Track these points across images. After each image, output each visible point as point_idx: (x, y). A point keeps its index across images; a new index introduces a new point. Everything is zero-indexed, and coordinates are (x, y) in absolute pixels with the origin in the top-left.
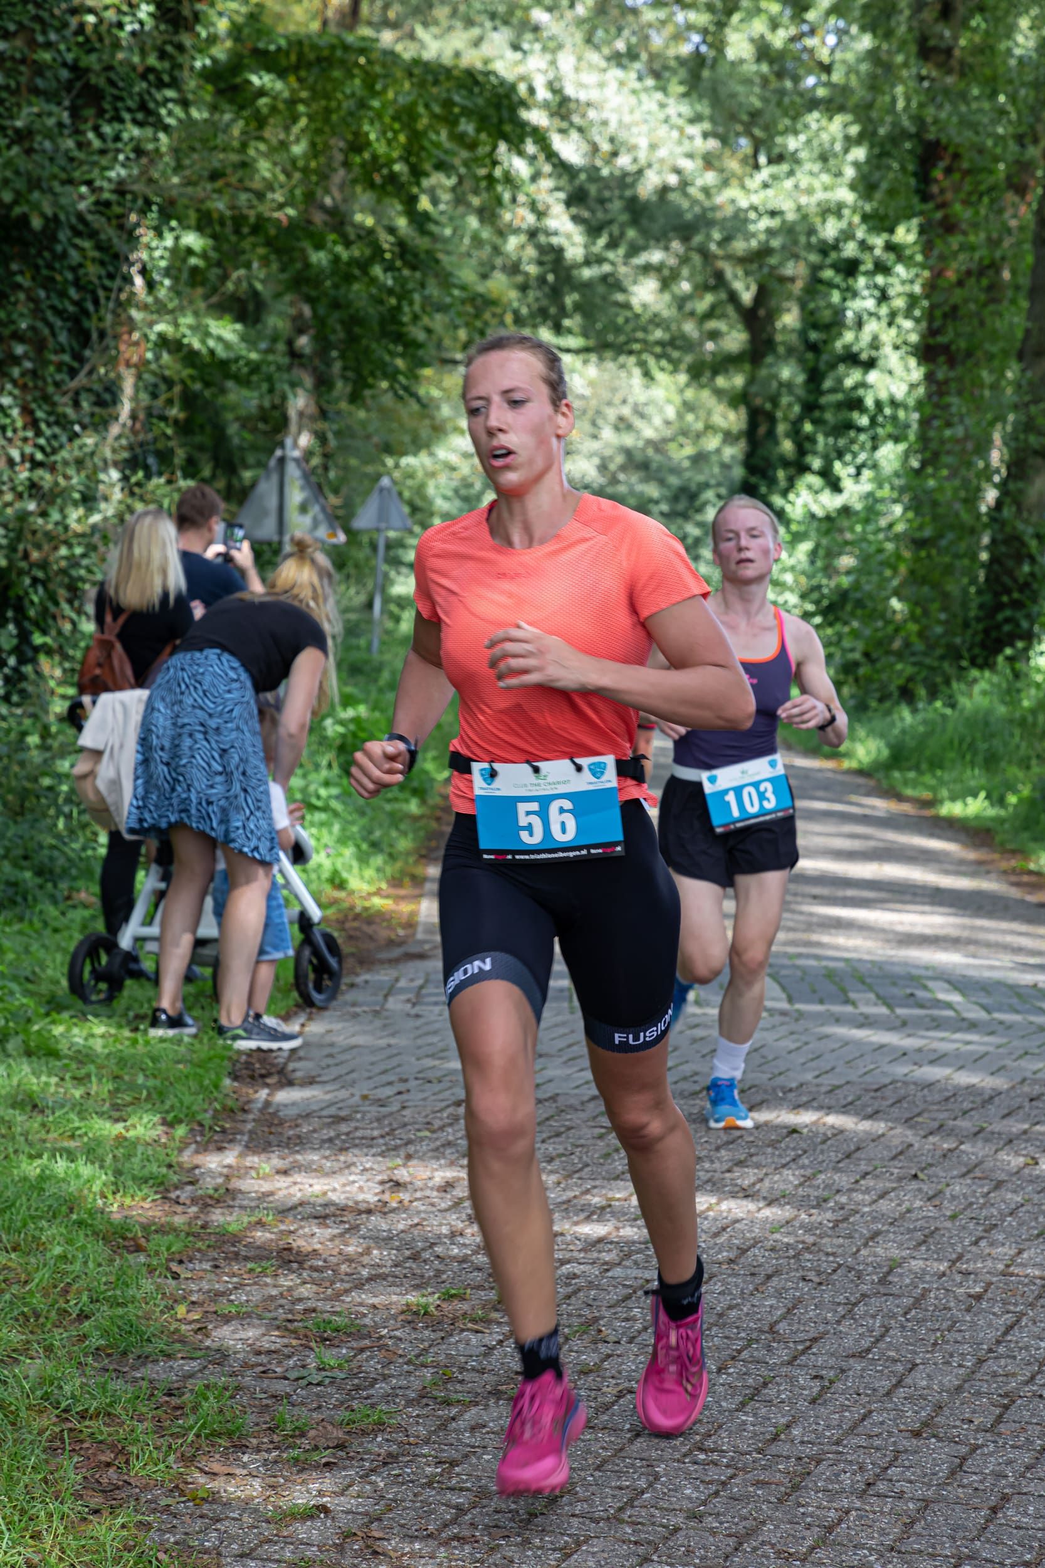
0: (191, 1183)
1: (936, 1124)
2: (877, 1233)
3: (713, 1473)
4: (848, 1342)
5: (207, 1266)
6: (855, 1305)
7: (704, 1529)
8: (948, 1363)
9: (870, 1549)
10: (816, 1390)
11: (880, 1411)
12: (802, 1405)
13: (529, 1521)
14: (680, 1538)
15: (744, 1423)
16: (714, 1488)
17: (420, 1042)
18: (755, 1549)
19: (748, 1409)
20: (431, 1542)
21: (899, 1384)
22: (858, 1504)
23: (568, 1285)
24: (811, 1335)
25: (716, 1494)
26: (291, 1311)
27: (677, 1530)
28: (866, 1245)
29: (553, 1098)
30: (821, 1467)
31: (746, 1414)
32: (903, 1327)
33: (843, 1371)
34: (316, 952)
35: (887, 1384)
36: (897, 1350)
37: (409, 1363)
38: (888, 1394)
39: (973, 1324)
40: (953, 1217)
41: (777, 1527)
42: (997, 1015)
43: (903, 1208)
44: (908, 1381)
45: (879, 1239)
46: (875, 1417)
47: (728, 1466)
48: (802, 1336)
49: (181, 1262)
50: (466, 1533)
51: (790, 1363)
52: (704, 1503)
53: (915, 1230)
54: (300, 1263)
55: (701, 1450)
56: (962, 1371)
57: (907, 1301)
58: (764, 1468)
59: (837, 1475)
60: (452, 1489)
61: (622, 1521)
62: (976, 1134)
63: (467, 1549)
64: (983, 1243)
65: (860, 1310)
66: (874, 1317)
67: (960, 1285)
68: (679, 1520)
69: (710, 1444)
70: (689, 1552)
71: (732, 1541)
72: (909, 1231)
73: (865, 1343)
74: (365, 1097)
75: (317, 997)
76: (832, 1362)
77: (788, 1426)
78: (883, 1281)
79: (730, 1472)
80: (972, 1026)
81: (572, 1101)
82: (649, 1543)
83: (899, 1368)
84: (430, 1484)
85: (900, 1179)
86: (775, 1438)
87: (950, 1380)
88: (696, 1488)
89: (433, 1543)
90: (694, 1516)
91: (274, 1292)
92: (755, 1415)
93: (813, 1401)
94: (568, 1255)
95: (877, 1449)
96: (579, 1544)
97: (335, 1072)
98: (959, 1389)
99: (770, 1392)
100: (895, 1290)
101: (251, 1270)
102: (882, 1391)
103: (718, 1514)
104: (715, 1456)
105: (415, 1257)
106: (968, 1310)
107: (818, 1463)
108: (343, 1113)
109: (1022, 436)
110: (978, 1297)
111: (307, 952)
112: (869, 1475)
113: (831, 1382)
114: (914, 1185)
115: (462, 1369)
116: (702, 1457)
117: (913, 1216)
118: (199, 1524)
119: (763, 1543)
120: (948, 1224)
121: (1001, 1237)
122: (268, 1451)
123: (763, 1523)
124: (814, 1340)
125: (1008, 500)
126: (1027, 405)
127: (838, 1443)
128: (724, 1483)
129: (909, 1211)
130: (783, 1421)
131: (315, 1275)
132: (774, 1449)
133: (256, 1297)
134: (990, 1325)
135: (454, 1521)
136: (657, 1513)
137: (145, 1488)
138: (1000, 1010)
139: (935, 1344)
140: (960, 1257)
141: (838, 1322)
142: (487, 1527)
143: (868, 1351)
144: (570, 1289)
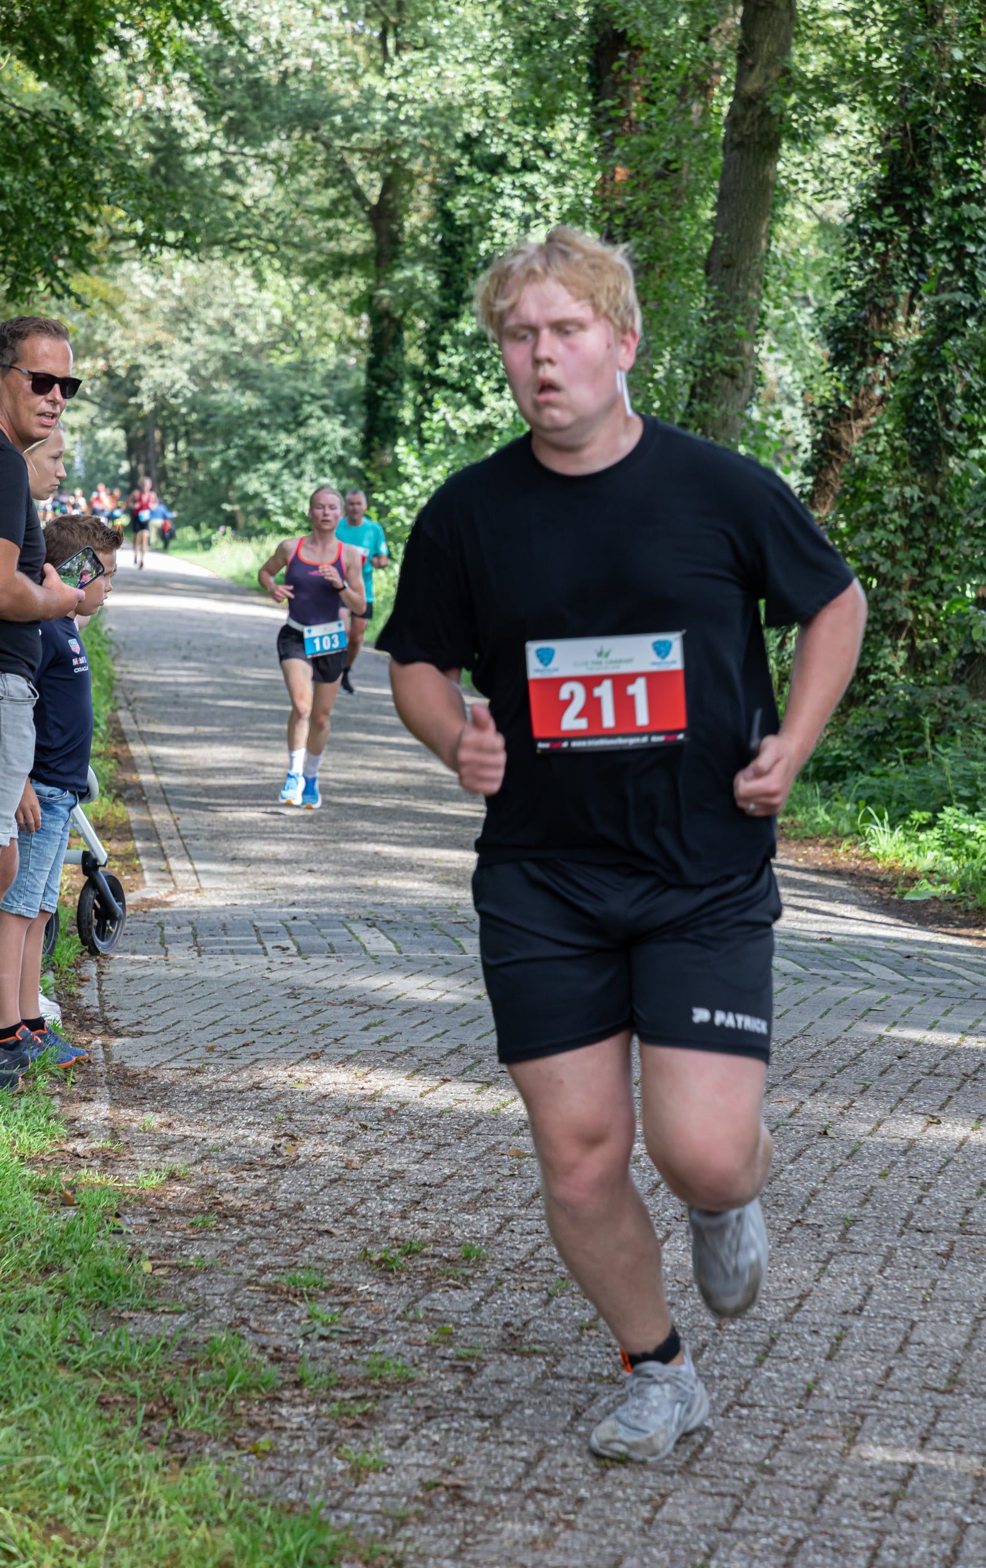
0: (81, 1135)
1: (817, 1082)
2: (814, 1193)
3: (762, 1428)
4: (838, 1298)
5: (144, 1220)
6: (827, 1262)
7: (780, 1482)
8: (944, 1320)
9: (953, 1502)
10: (827, 1346)
11: (902, 1367)
12: (820, 1361)
13: (603, 1475)
14: (761, 1490)
15: (770, 1379)
16: (770, 1443)
17: (234, 991)
18: (839, 1502)
19: (766, 1364)
20: (515, 1495)
21: (906, 1341)
22: (921, 1458)
23: (526, 1242)
24: (796, 1292)
25: (776, 1448)
26: (251, 1267)
27: (753, 1484)
28: (809, 1202)
29: (409, 1051)
30: (869, 1421)
31: (769, 1370)
32: (886, 1286)
33: (845, 1328)
34: (101, 897)
35: (894, 1341)
36: (890, 1308)
37: (399, 1318)
38: (901, 1350)
39: (955, 1284)
40: (883, 1176)
41: (851, 1480)
42: (814, 970)
43: (828, 1165)
44: (914, 1337)
45: (820, 1196)
46: (898, 1373)
47: (775, 1421)
48: (786, 1294)
49: (118, 1216)
50: (545, 1486)
51: (787, 1320)
52: (769, 1457)
53: (851, 1188)
54: (240, 1218)
55: (742, 1406)
56: (963, 1329)
57: (878, 1260)
58: (811, 1423)
59: (889, 1431)
60: (510, 1443)
61: (696, 1475)
62: (862, 1092)
63: (555, 1502)
64: (927, 1201)
65: (833, 1267)
66: (851, 1275)
67: (923, 1243)
68: (748, 1474)
69: (746, 1398)
70: (775, 1503)
71: (813, 1494)
72: (848, 1189)
73: (856, 1300)
74: (211, 1049)
75: (100, 944)
76: (829, 1319)
77: (816, 1382)
78: (843, 1238)
79: (779, 1426)
80: (798, 980)
81: (431, 1055)
82: (733, 1496)
83: (900, 1325)
84: (483, 1439)
85: (809, 1137)
86: (809, 1394)
87: (956, 1336)
88: (753, 1443)
89: (518, 1497)
90: (763, 1469)
91: (226, 1248)
92: (777, 1371)
93: (829, 1358)
94: (509, 1212)
95: (916, 1404)
96: (663, 1496)
97: (161, 1023)
98: (968, 1347)
99: (781, 1348)
100: (860, 1248)
101: (192, 1225)
102: (894, 1349)
103: (787, 1468)
104: (757, 1410)
105: (351, 1212)
106: (942, 1268)
107: (863, 1417)
108: (195, 1066)
109: (708, 355)
110: (947, 1256)
111: (91, 895)
112: (920, 1427)
113: (839, 1339)
114: (826, 1143)
115: (458, 1325)
116: (745, 1412)
117: (842, 1172)
118: (272, 1478)
119: (845, 1496)
120: (881, 1182)
121: (942, 1196)
122: (307, 1404)
123: (836, 1476)
124: (802, 1297)
125: (693, 422)
126: (713, 321)
127: (874, 1398)
128: (777, 1438)
129: (834, 1170)
130: (809, 1377)
131: (259, 1230)
132: (814, 1404)
133: (209, 1252)
134: (971, 1284)
135: (527, 1474)
136: (726, 1466)
137: (199, 1442)
138: (815, 966)
139: (924, 1302)
140: (910, 1216)
141: (817, 1280)
142: (563, 1480)
143: (861, 1309)
144: (530, 1246)
